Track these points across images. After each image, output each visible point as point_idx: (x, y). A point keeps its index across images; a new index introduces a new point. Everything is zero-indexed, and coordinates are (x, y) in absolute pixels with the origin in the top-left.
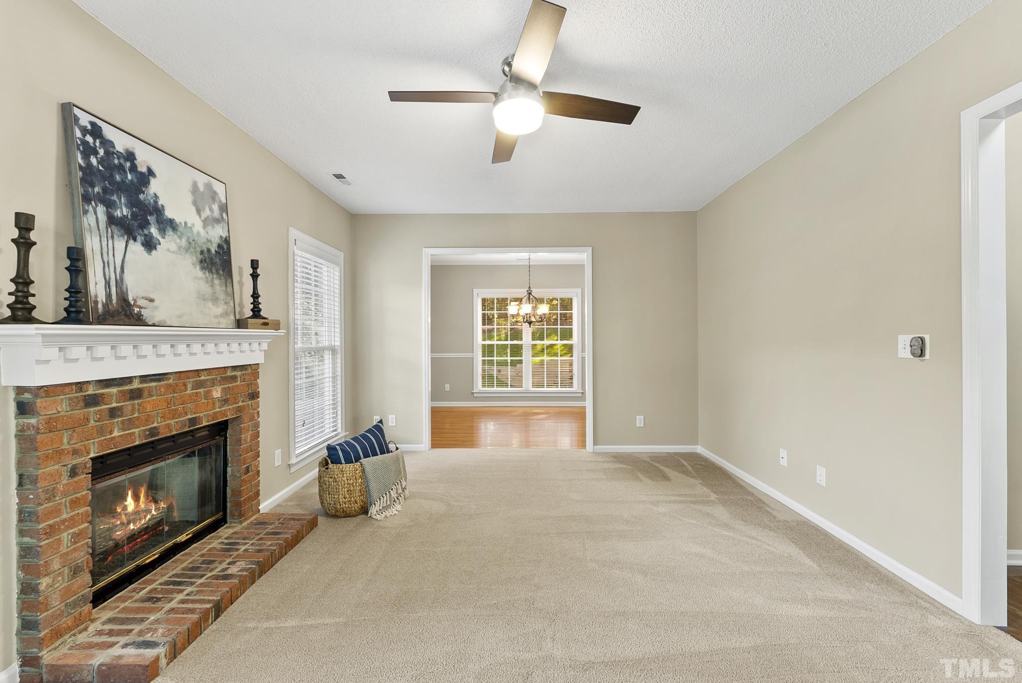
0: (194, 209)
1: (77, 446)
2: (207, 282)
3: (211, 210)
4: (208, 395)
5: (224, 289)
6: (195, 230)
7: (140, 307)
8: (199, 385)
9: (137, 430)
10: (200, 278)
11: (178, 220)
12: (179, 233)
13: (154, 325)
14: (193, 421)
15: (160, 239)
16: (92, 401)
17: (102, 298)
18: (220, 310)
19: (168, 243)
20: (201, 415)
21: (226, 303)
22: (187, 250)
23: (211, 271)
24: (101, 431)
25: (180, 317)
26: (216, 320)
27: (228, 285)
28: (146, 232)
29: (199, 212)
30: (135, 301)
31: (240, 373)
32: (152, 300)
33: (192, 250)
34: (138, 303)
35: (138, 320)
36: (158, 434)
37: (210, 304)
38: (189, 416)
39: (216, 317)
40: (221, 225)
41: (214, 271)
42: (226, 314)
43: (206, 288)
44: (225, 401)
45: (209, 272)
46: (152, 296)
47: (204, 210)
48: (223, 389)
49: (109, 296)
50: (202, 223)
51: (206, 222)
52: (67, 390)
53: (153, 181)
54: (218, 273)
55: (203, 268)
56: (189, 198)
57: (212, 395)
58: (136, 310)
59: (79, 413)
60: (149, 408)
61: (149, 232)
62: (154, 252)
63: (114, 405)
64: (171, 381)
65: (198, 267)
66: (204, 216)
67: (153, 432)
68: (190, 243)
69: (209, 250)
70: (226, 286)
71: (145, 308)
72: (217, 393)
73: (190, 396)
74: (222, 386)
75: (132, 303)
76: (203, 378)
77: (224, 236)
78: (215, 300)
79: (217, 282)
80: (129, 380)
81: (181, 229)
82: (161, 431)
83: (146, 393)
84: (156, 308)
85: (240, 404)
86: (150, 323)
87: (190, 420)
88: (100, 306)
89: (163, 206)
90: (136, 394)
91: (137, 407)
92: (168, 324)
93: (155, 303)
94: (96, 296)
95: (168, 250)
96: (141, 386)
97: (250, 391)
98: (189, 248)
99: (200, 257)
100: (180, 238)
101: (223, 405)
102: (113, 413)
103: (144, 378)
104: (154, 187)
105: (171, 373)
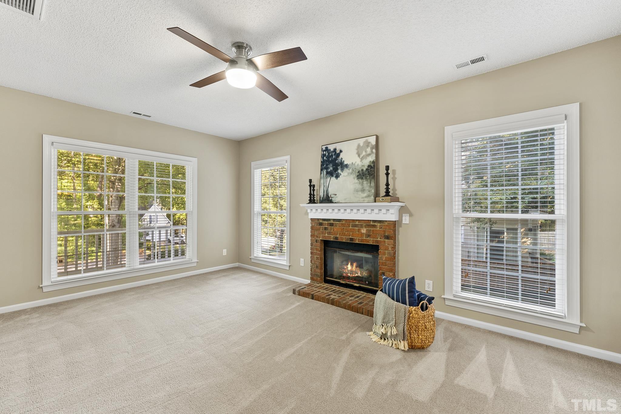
0: (357, 155)
1: (317, 235)
2: (360, 184)
3: (366, 152)
4: (359, 230)
5: (369, 184)
6: (356, 164)
7: (332, 197)
8: (356, 226)
9: (332, 236)
10: (357, 183)
11: (349, 164)
12: (349, 168)
13: (335, 203)
14: (352, 239)
15: (341, 173)
16: (321, 224)
17: (322, 196)
18: (365, 195)
19: (344, 173)
20: (356, 238)
21: (369, 191)
22: (351, 173)
23: (362, 179)
24: (322, 233)
25: (345, 199)
26: (363, 199)
27: (372, 182)
28: (337, 172)
29: (359, 156)
30: (331, 196)
31: (379, 224)
32: (336, 195)
33: (354, 173)
34: (332, 196)
35: (331, 202)
36: (338, 239)
37: (360, 193)
38: (350, 237)
39: (362, 198)
40: (371, 156)
41: (364, 178)
42: (369, 196)
43: (359, 187)
44: (369, 236)
45: (361, 179)
46: (336, 193)
47: (362, 153)
48: (367, 230)
49: (324, 195)
50: (360, 160)
51: (362, 159)
52: (316, 220)
53: (341, 154)
54: (366, 178)
55: (358, 178)
56: (356, 151)
57: (361, 231)
58: (331, 198)
59: (318, 227)
60: (335, 230)
61: (338, 172)
62: (339, 178)
63: (326, 226)
64: (344, 222)
65: (356, 179)
66: (361, 156)
67: (336, 238)
68: (353, 170)
69: (362, 170)
70: (370, 183)
71: (333, 198)
72: (364, 231)
73: (351, 229)
74: (368, 229)
75: (330, 196)
76: (357, 223)
77: (372, 160)
78: (363, 190)
79: (365, 182)
80: (329, 220)
81: (350, 166)
82: (339, 239)
83: (334, 225)
84: (337, 197)
85: (379, 239)
86: (334, 202)
87: (350, 238)
88: (321, 198)
89: (344, 161)
90: (332, 225)
91: (332, 228)
92: (340, 202)
93: (337, 195)
94: (321, 196)
95: (344, 176)
96: (333, 222)
97: (386, 234)
98: (353, 172)
99: (357, 174)
100: (349, 170)
101: (367, 237)
102: (326, 229)
103: (334, 220)
104: (342, 155)
105: (343, 220)
